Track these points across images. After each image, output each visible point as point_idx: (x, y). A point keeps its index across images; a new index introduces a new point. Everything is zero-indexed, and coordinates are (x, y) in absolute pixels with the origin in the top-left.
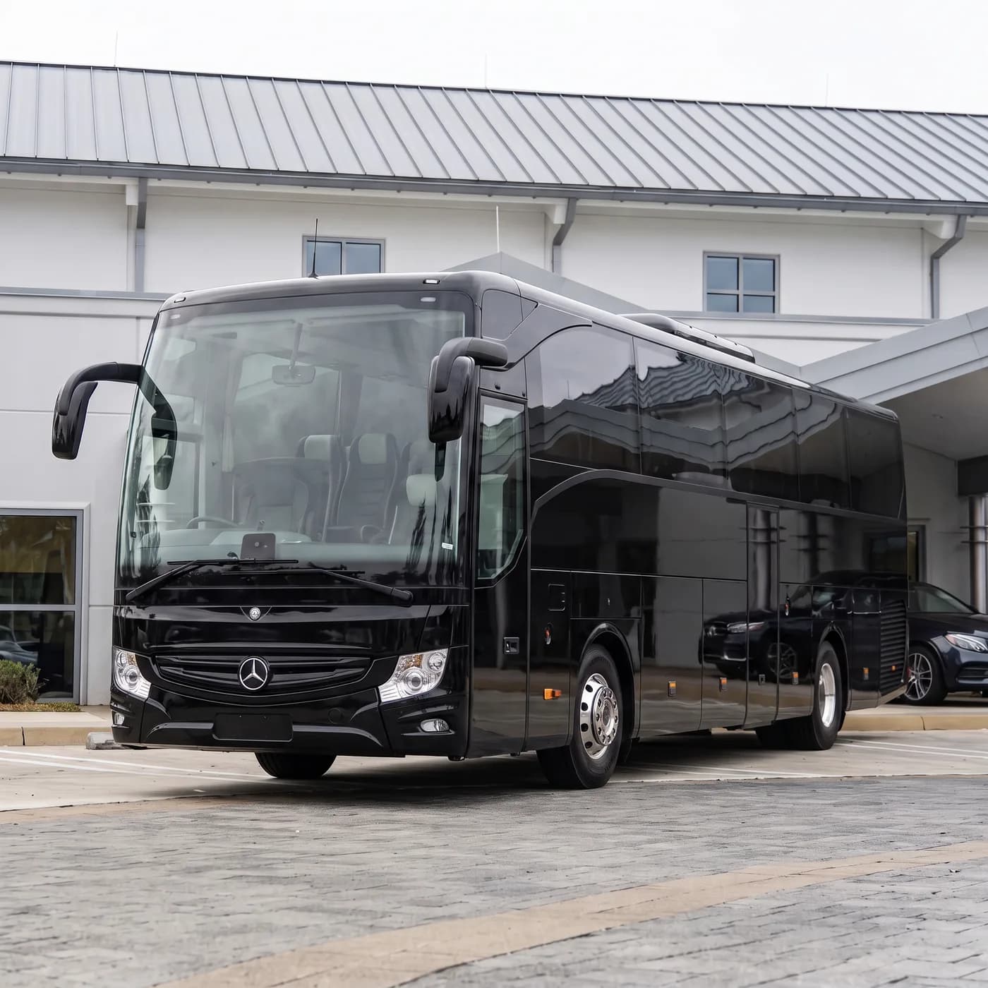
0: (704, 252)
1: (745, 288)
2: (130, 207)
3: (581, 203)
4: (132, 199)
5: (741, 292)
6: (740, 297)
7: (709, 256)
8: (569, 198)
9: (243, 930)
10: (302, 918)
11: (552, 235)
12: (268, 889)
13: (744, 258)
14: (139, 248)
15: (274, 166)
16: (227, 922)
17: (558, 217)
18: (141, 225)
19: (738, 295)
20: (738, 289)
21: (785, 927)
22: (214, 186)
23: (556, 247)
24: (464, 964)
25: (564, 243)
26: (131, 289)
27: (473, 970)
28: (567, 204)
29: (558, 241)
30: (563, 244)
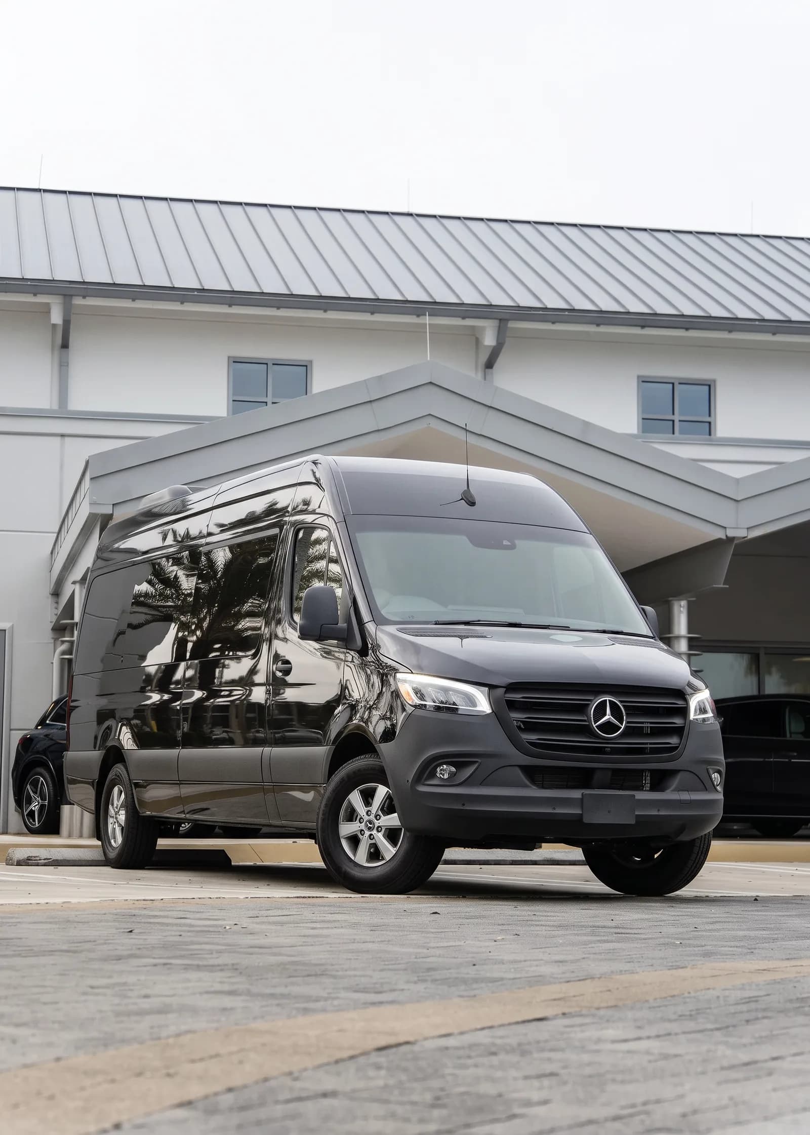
0: (639, 377)
1: (680, 414)
2: (54, 326)
3: (512, 324)
4: (56, 317)
5: (676, 418)
6: (675, 423)
7: (644, 381)
8: (500, 320)
9: (163, 1011)
10: (228, 1002)
11: (484, 358)
12: (193, 975)
13: (680, 383)
14: (63, 367)
15: (199, 284)
16: (145, 1004)
17: (489, 340)
18: (65, 345)
19: (673, 421)
20: (673, 414)
21: (760, 1015)
22: (140, 304)
23: (488, 371)
24: (407, 1043)
25: (496, 366)
26: (55, 407)
27: (416, 1048)
28: (498, 325)
29: (489, 365)
30: (494, 367)
